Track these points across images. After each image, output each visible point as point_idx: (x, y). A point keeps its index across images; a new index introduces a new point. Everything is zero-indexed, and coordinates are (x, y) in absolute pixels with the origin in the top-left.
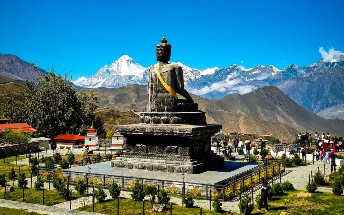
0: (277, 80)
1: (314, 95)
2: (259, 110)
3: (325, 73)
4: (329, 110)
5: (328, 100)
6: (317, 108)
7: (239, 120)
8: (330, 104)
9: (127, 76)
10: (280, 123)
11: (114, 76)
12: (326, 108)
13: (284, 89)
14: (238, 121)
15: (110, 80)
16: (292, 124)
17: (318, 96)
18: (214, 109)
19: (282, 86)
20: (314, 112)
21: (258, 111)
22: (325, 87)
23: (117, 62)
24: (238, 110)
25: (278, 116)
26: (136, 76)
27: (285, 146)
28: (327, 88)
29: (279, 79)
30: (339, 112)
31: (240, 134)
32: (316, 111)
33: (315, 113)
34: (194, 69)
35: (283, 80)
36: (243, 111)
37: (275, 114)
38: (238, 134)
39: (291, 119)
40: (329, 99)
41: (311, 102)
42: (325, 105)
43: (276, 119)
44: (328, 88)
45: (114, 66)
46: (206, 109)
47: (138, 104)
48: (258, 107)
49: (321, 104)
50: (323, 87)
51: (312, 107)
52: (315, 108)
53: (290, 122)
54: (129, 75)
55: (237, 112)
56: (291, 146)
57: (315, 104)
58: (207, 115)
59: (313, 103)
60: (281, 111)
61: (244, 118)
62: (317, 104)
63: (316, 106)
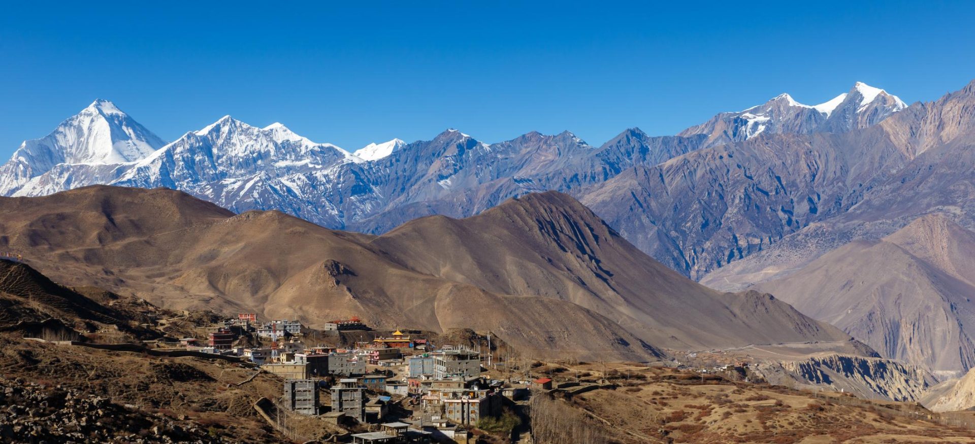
0: (585, 177)
1: (693, 224)
2: (510, 266)
3: (730, 156)
4: (737, 266)
5: (735, 237)
6: (702, 262)
7: (435, 296)
8: (740, 250)
9: (110, 167)
10: (572, 305)
11: (68, 169)
12: (729, 262)
13: (604, 203)
14: (432, 300)
15: (53, 179)
16: (612, 308)
17: (705, 225)
19: (597, 196)
20: (693, 275)
21: (506, 270)
22: (728, 198)
23: (75, 123)
24: (444, 266)
25: (571, 286)
26: (136, 167)
28: (733, 200)
29: (589, 174)
30: (766, 274)
32: (698, 271)
33: (694, 279)
34: (326, 145)
35: (602, 177)
36: (456, 267)
37: (561, 277)
39: (611, 294)
40: (737, 235)
41: (684, 244)
42: (727, 253)
43: (562, 292)
44: (737, 201)
45: (65, 136)
46: (328, 261)
47: (107, 248)
48: (509, 258)
49: (712, 250)
50: (721, 197)
51: (687, 258)
52: (696, 261)
53: (608, 304)
54: (117, 165)
55: (440, 271)
57: (697, 249)
58: (332, 282)
59: (691, 248)
60: (581, 269)
61: (451, 291)
62: (701, 250)
63: (699, 255)
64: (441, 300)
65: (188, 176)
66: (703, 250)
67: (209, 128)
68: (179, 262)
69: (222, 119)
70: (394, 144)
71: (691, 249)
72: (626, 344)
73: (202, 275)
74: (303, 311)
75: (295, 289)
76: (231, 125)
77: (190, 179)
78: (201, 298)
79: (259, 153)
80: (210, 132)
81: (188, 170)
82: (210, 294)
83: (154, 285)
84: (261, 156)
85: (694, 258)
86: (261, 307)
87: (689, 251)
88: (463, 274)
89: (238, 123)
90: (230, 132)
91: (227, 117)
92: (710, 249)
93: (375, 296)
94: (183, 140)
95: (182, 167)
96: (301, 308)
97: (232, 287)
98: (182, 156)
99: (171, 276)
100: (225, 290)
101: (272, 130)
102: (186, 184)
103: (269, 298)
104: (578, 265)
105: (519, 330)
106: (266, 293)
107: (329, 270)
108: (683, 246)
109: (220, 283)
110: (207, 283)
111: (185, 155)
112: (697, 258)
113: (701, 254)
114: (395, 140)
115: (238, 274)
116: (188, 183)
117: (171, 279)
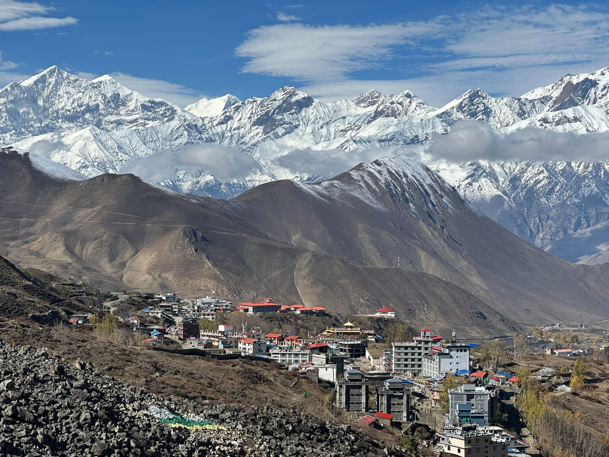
2: (363, 233)
6: (547, 230)
7: (295, 266)
8: (587, 218)
10: (425, 275)
12: (575, 230)
14: (291, 269)
16: (465, 278)
18: (217, 230)
20: (538, 242)
21: (358, 238)
24: (295, 233)
25: (423, 255)
27: (426, 349)
31: (289, 310)
32: (543, 239)
33: (540, 246)
36: (308, 235)
37: (413, 246)
38: (282, 308)
39: (463, 263)
41: (528, 211)
42: (574, 221)
43: (414, 261)
46: (186, 227)
48: (360, 226)
49: (558, 217)
51: (532, 226)
52: (540, 228)
53: (459, 273)
55: (291, 238)
56: (447, 351)
57: (542, 216)
58: (190, 251)
59: (536, 215)
60: (433, 238)
61: (310, 260)
62: (546, 217)
63: (544, 222)
64: (300, 270)
65: (11, 128)
66: (548, 219)
67: (35, 78)
68: (32, 225)
69: (48, 70)
70: (227, 100)
71: (536, 217)
72: (485, 318)
73: (58, 239)
74: (163, 279)
75: (153, 256)
76: (58, 75)
77: (13, 132)
78: (59, 264)
79: (88, 106)
80: (36, 83)
81: (12, 122)
82: (68, 259)
83: (9, 248)
84: (90, 109)
85: (538, 225)
86: (120, 273)
87: (534, 218)
88: (314, 240)
89: (65, 75)
90: (57, 84)
91: (54, 66)
92: (555, 217)
93: (234, 264)
94: (7, 89)
95: (6, 119)
96: (160, 276)
97: (89, 252)
98: (6, 107)
99: (25, 240)
100: (82, 255)
101: (100, 82)
102: (9, 137)
103: (128, 264)
104: (430, 234)
105: (379, 302)
106: (124, 260)
107: (187, 237)
108: (527, 213)
109: (77, 247)
110: (64, 248)
111: (9, 106)
112: (542, 226)
113: (546, 222)
114: (228, 95)
115: (95, 239)
116: (11, 135)
117: (26, 243)
